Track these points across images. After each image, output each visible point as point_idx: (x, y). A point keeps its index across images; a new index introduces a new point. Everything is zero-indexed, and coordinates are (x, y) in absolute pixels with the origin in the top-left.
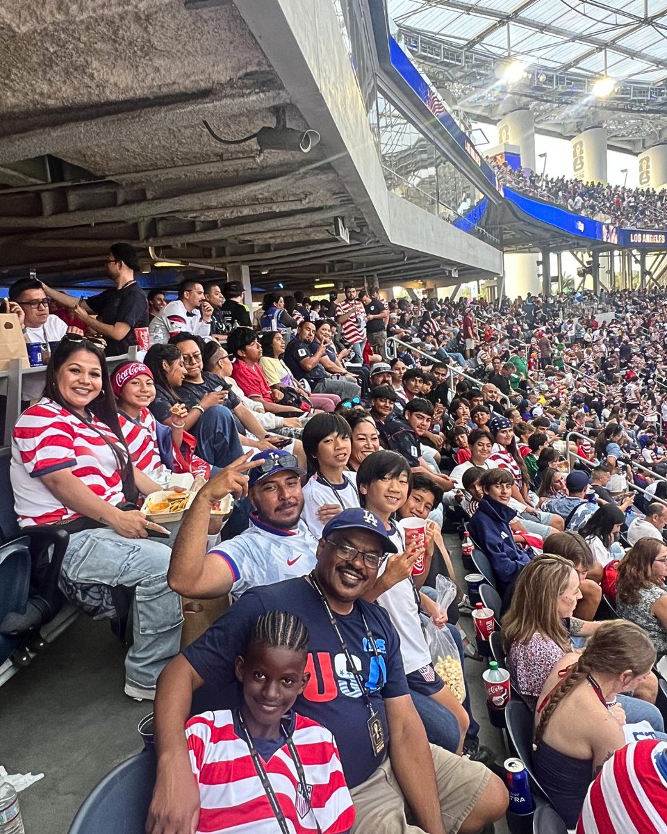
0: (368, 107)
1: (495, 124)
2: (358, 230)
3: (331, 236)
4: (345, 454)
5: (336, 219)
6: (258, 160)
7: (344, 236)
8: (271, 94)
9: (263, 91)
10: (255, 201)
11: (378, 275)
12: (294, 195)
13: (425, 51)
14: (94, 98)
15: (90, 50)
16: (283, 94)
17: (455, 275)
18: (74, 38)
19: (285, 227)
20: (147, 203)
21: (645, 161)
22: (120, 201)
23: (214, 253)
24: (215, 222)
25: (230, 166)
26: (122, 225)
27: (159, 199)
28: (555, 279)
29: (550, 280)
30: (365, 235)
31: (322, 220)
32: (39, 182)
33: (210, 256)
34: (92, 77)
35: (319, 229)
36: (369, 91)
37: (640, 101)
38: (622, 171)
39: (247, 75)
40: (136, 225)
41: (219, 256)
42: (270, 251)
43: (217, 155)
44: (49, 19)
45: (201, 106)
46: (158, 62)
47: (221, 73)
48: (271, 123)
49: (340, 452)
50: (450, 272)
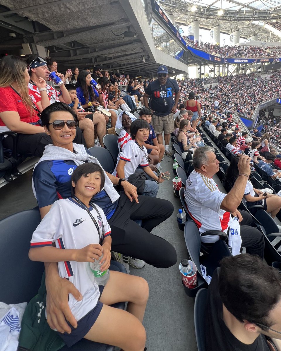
0: (149, 23)
1: (187, 26)
2: (148, 59)
3: (141, 61)
4: (147, 136)
5: (142, 56)
6: (123, 40)
7: (144, 60)
8: (127, 23)
9: (125, 23)
10: (122, 51)
11: (153, 73)
12: (131, 49)
13: (166, 2)
14: (87, 26)
15: (88, 14)
16: (130, 23)
17: (174, 72)
18: (85, 12)
19: (129, 59)
20: (96, 52)
21: (231, 37)
22: (89, 52)
23: (110, 67)
24: (111, 57)
25: (116, 42)
26: (88, 59)
27: (99, 51)
28: (203, 74)
29: (201, 74)
30: (149, 60)
31: (138, 56)
32: (70, 47)
33: (109, 68)
34: (87, 20)
35: (137, 59)
36: (150, 18)
37: (231, 17)
38: (224, 40)
39: (122, 19)
40: (91, 59)
41: (112, 68)
42: (125, 66)
43: (113, 39)
44: (81, 8)
45: (112, 27)
46: (102, 16)
47: (116, 18)
48: (127, 30)
49: (145, 135)
50: (173, 71)
